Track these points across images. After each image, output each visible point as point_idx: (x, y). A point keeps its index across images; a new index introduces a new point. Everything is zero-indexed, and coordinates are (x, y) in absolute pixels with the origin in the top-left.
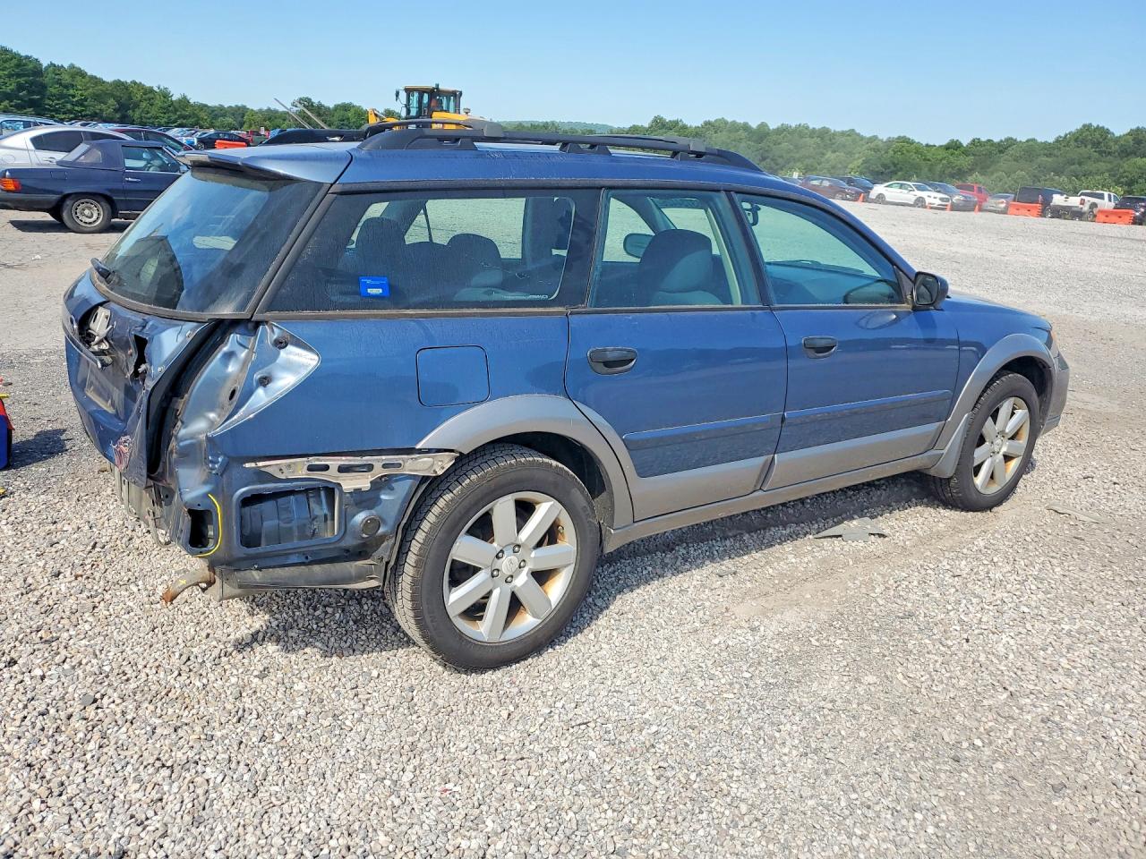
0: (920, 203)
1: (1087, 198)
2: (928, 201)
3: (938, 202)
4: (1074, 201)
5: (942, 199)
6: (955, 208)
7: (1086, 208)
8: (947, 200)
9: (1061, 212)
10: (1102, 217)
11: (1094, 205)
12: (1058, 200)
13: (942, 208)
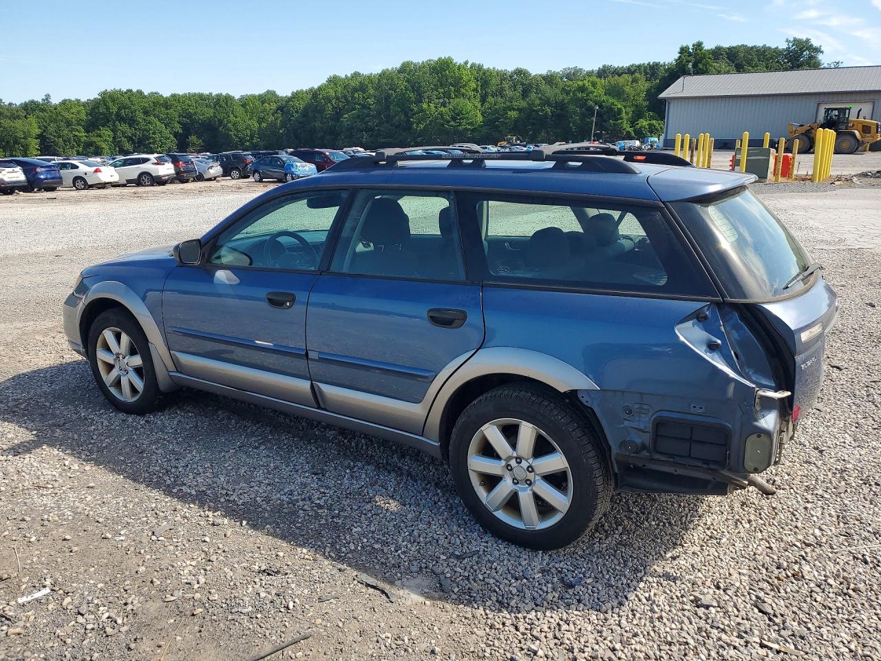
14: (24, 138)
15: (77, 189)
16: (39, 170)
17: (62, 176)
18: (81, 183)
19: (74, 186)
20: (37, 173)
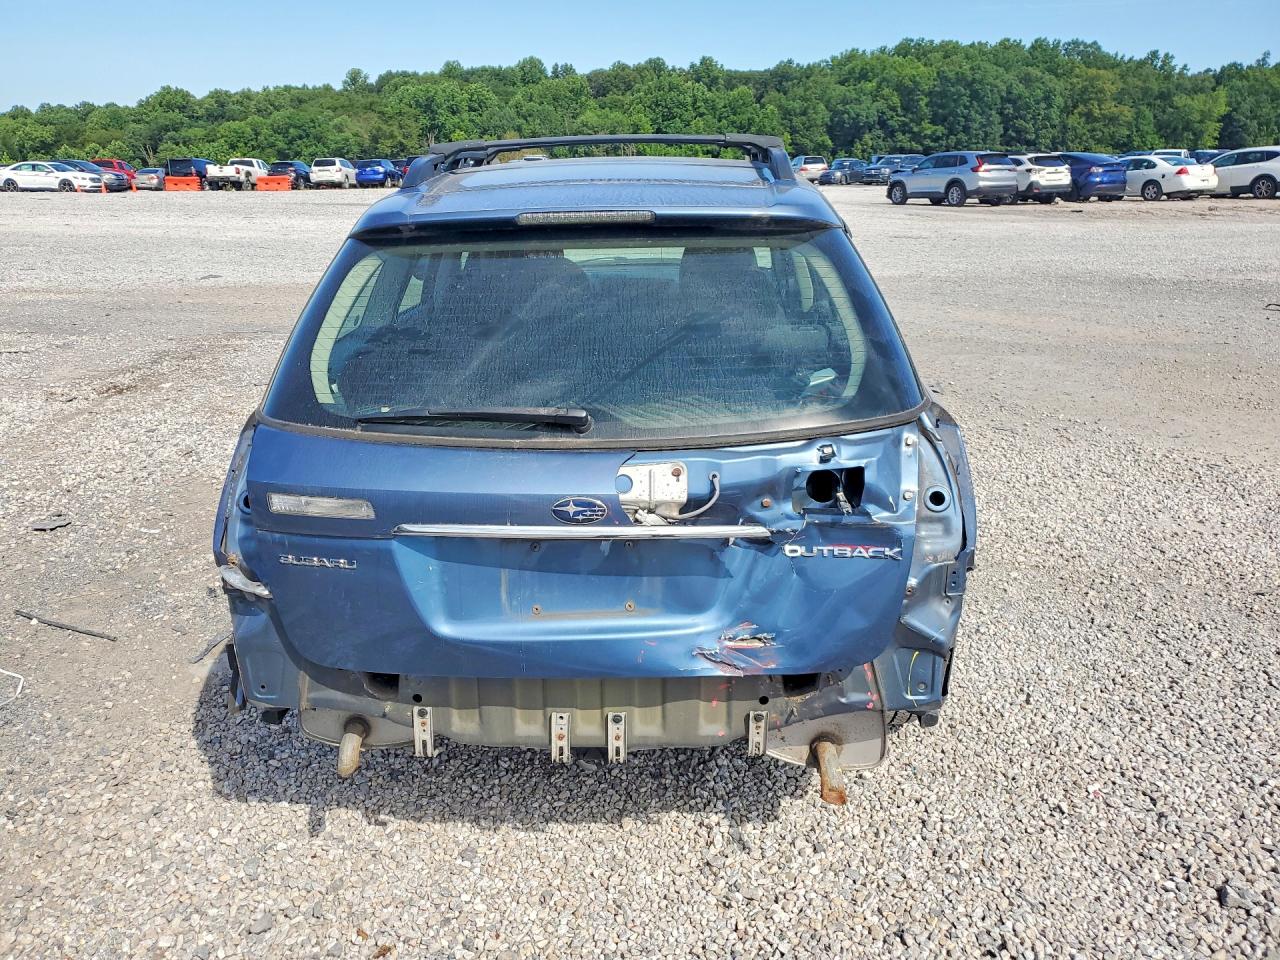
0: (66, 186)
1: (241, 167)
2: (76, 183)
3: (89, 184)
4: (229, 171)
5: (93, 180)
6: (111, 189)
7: (243, 178)
8: (99, 180)
9: (220, 184)
10: (261, 185)
11: (248, 174)
12: (213, 171)
13: (97, 190)
14: (1201, 122)
15: (1146, 199)
16: (1094, 169)
17: (1127, 178)
18: (1153, 190)
19: (1143, 195)
20: (1091, 174)
